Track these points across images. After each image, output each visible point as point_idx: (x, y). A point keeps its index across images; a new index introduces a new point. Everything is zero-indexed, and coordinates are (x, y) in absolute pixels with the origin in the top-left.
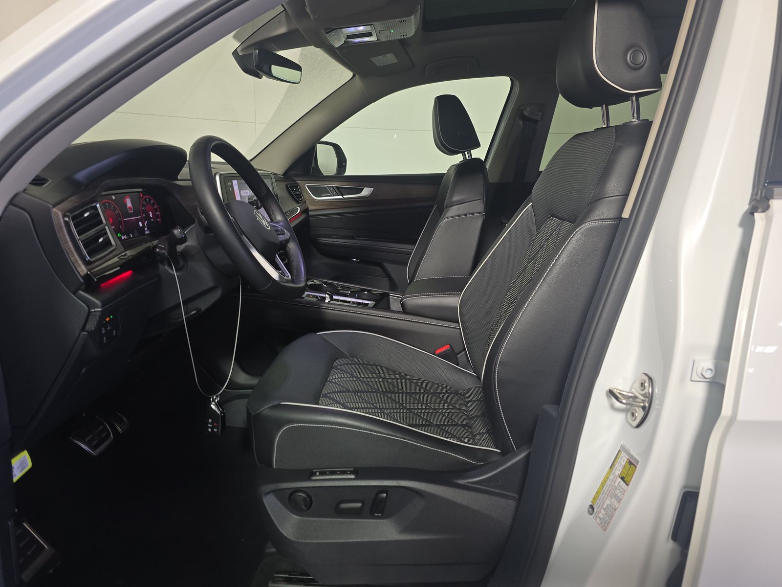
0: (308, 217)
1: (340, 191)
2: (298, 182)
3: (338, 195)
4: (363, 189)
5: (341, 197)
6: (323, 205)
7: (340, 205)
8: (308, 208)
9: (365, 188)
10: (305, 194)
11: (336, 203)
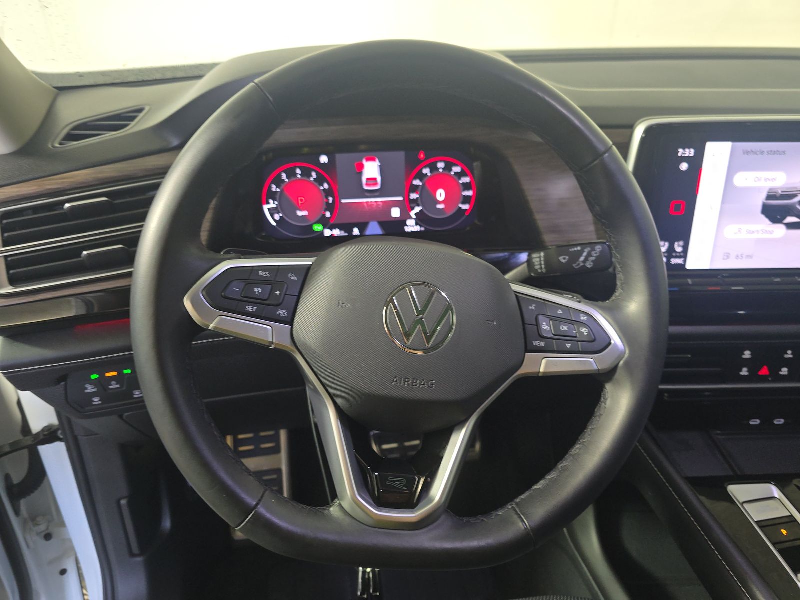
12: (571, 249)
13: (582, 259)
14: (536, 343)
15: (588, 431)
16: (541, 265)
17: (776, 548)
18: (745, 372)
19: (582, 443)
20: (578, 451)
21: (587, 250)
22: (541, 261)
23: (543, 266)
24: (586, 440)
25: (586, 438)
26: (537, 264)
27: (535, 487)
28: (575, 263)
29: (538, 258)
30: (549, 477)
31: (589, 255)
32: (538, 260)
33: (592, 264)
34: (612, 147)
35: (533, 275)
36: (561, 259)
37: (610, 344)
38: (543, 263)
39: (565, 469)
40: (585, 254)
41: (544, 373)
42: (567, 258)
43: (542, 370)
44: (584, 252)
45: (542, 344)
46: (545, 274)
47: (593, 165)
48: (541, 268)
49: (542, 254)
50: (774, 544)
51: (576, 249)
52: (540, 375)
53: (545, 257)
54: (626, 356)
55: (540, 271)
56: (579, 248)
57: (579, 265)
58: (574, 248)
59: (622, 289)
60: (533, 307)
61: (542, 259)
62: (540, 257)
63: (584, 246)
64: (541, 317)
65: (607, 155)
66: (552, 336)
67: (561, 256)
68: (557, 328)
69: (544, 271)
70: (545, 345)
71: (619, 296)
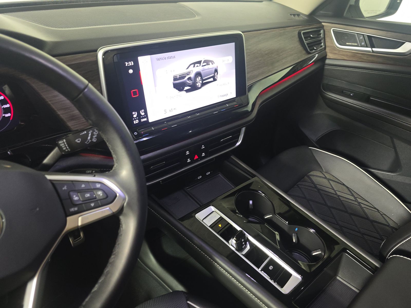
0: (324, 64)
1: (371, 42)
2: (323, 24)
3: (367, 47)
4: (405, 43)
5: (369, 49)
6: (344, 55)
7: (366, 58)
8: (326, 56)
9: (407, 42)
10: (327, 40)
11: (360, 55)
12: (81, 133)
13: (89, 138)
14: (72, 210)
15: (116, 245)
16: (66, 147)
17: (219, 235)
18: (189, 161)
19: (114, 254)
20: (113, 260)
21: (90, 132)
22: (65, 144)
23: (68, 147)
24: (116, 252)
25: (116, 250)
26: (63, 147)
27: (93, 290)
28: (86, 141)
29: (62, 143)
30: (100, 281)
31: (92, 135)
32: (63, 144)
33: (96, 139)
34: (88, 85)
35: (63, 153)
36: (77, 141)
37: (116, 196)
38: (67, 145)
39: (108, 273)
40: (90, 135)
41: (81, 225)
42: (80, 139)
43: (80, 224)
44: (89, 133)
45: (76, 209)
46: (70, 151)
47: (79, 97)
48: (67, 149)
49: (64, 140)
50: (218, 233)
51: (84, 133)
52: (79, 227)
53: (66, 141)
54: (127, 200)
55: (67, 150)
56: (85, 132)
57: (88, 141)
58: (82, 133)
59: (117, 163)
60: (65, 188)
61: (66, 143)
62: (64, 143)
63: (88, 130)
64: (71, 193)
65: (86, 90)
66: (81, 202)
67: (76, 139)
68: (83, 196)
69: (69, 150)
70: (78, 209)
71: (116, 167)
